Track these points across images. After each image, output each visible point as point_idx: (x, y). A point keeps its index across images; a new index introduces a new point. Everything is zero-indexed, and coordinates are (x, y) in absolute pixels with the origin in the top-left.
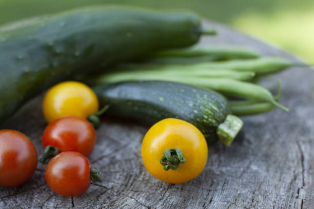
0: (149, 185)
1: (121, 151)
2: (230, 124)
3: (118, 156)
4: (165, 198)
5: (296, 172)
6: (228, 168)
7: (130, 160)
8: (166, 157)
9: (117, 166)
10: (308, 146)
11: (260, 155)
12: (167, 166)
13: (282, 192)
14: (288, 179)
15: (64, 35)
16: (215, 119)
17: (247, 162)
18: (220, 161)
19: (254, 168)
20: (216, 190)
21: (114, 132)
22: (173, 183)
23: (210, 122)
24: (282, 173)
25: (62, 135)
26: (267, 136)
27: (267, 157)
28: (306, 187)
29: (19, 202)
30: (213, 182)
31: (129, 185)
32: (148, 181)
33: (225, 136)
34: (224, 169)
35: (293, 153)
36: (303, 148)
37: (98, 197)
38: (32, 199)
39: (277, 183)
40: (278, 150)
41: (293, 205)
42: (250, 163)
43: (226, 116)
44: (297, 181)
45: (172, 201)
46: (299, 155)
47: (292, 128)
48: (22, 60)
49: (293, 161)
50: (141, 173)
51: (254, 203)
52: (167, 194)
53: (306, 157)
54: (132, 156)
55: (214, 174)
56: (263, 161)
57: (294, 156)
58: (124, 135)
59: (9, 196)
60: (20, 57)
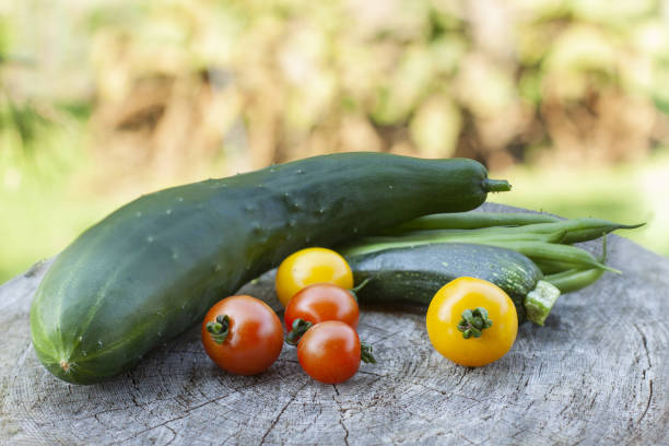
0: (438, 371)
1: (390, 339)
2: (543, 291)
3: (388, 344)
4: (463, 384)
5: (638, 354)
6: (544, 352)
7: (406, 348)
8: (466, 318)
9: (388, 353)
10: (650, 329)
11: (585, 338)
12: (467, 331)
13: (622, 373)
14: (628, 360)
15: (304, 185)
16: (523, 284)
17: (569, 346)
18: (531, 346)
19: (579, 350)
20: (531, 374)
21: (376, 320)
22: (472, 365)
23: (516, 288)
24: (618, 355)
25: (316, 306)
26: (592, 319)
27: (595, 340)
28: (654, 368)
29: (262, 392)
30: (525, 367)
31: (411, 372)
32: (436, 367)
33: (537, 306)
34: (538, 354)
35: (631, 334)
36: (644, 330)
37: (370, 384)
38: (278, 389)
39: (614, 364)
40: (608, 333)
41: (638, 386)
42: (573, 347)
43: (536, 282)
44: (640, 363)
45: (473, 386)
46: (640, 338)
47: (625, 310)
48: (252, 212)
49: (632, 343)
50: (424, 360)
51: (587, 384)
52: (465, 379)
53: (650, 339)
54: (408, 343)
55: (524, 359)
56: (590, 343)
57: (632, 338)
58: (390, 322)
59: (245, 387)
60: (250, 207)
